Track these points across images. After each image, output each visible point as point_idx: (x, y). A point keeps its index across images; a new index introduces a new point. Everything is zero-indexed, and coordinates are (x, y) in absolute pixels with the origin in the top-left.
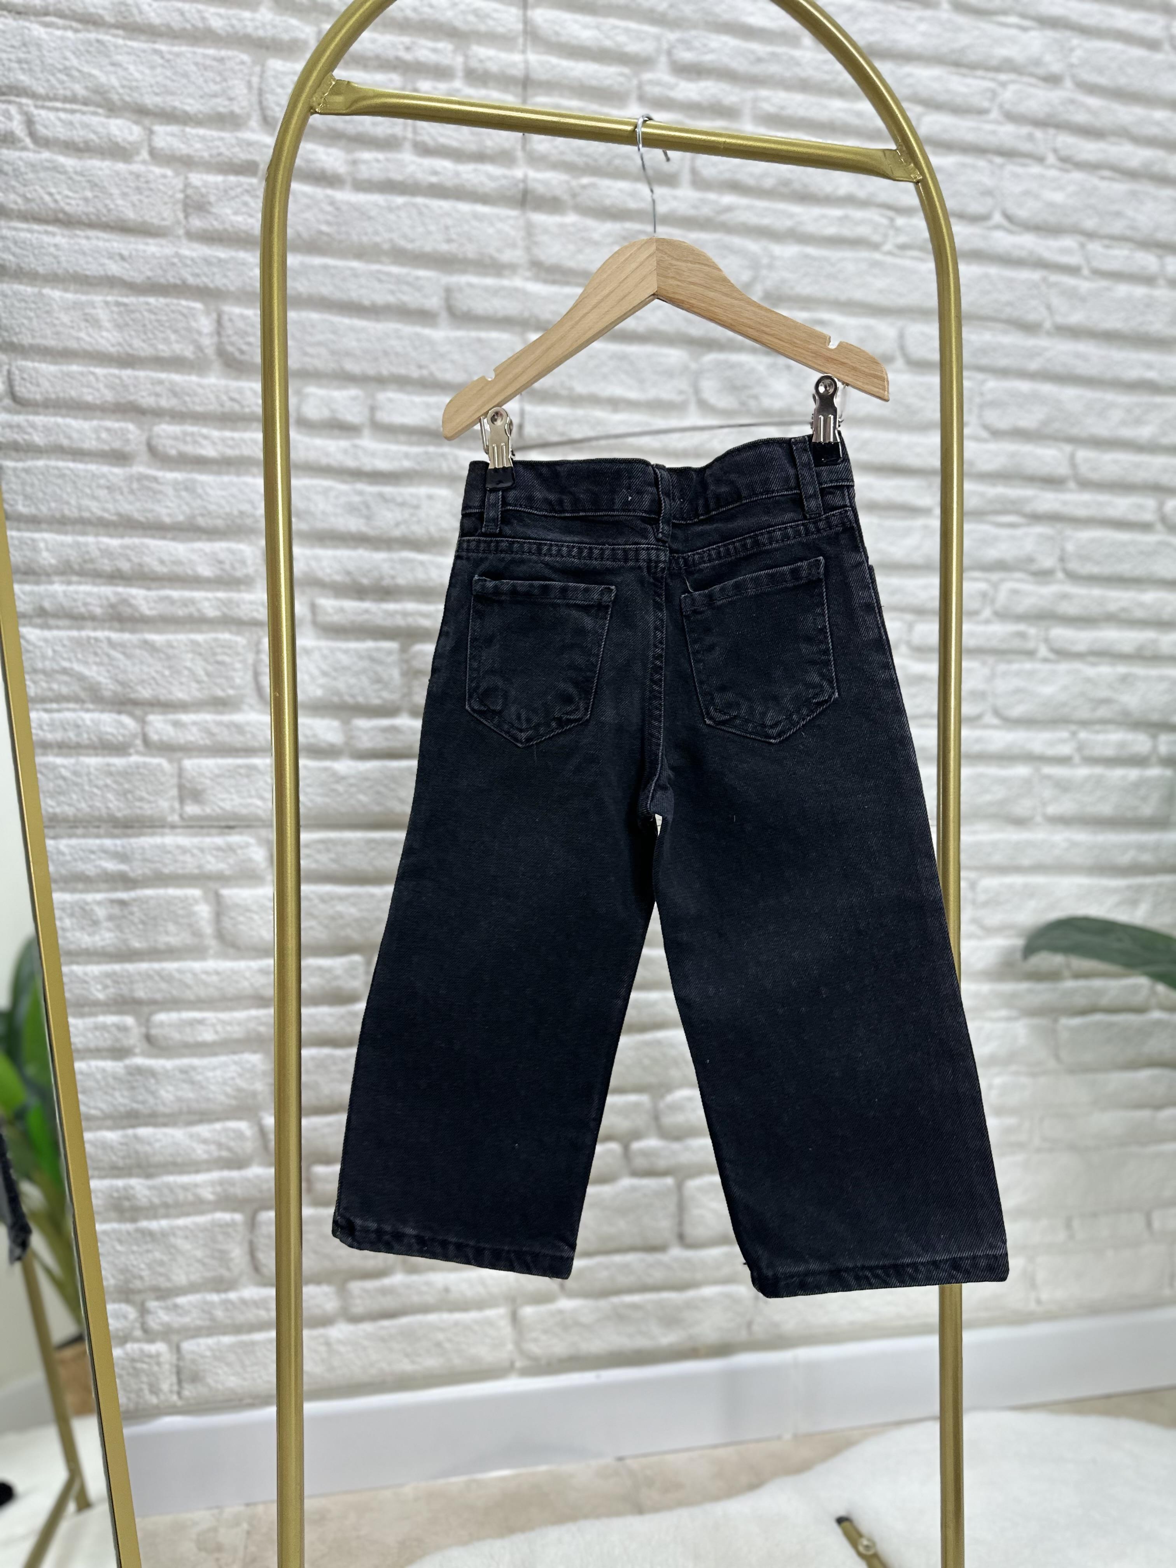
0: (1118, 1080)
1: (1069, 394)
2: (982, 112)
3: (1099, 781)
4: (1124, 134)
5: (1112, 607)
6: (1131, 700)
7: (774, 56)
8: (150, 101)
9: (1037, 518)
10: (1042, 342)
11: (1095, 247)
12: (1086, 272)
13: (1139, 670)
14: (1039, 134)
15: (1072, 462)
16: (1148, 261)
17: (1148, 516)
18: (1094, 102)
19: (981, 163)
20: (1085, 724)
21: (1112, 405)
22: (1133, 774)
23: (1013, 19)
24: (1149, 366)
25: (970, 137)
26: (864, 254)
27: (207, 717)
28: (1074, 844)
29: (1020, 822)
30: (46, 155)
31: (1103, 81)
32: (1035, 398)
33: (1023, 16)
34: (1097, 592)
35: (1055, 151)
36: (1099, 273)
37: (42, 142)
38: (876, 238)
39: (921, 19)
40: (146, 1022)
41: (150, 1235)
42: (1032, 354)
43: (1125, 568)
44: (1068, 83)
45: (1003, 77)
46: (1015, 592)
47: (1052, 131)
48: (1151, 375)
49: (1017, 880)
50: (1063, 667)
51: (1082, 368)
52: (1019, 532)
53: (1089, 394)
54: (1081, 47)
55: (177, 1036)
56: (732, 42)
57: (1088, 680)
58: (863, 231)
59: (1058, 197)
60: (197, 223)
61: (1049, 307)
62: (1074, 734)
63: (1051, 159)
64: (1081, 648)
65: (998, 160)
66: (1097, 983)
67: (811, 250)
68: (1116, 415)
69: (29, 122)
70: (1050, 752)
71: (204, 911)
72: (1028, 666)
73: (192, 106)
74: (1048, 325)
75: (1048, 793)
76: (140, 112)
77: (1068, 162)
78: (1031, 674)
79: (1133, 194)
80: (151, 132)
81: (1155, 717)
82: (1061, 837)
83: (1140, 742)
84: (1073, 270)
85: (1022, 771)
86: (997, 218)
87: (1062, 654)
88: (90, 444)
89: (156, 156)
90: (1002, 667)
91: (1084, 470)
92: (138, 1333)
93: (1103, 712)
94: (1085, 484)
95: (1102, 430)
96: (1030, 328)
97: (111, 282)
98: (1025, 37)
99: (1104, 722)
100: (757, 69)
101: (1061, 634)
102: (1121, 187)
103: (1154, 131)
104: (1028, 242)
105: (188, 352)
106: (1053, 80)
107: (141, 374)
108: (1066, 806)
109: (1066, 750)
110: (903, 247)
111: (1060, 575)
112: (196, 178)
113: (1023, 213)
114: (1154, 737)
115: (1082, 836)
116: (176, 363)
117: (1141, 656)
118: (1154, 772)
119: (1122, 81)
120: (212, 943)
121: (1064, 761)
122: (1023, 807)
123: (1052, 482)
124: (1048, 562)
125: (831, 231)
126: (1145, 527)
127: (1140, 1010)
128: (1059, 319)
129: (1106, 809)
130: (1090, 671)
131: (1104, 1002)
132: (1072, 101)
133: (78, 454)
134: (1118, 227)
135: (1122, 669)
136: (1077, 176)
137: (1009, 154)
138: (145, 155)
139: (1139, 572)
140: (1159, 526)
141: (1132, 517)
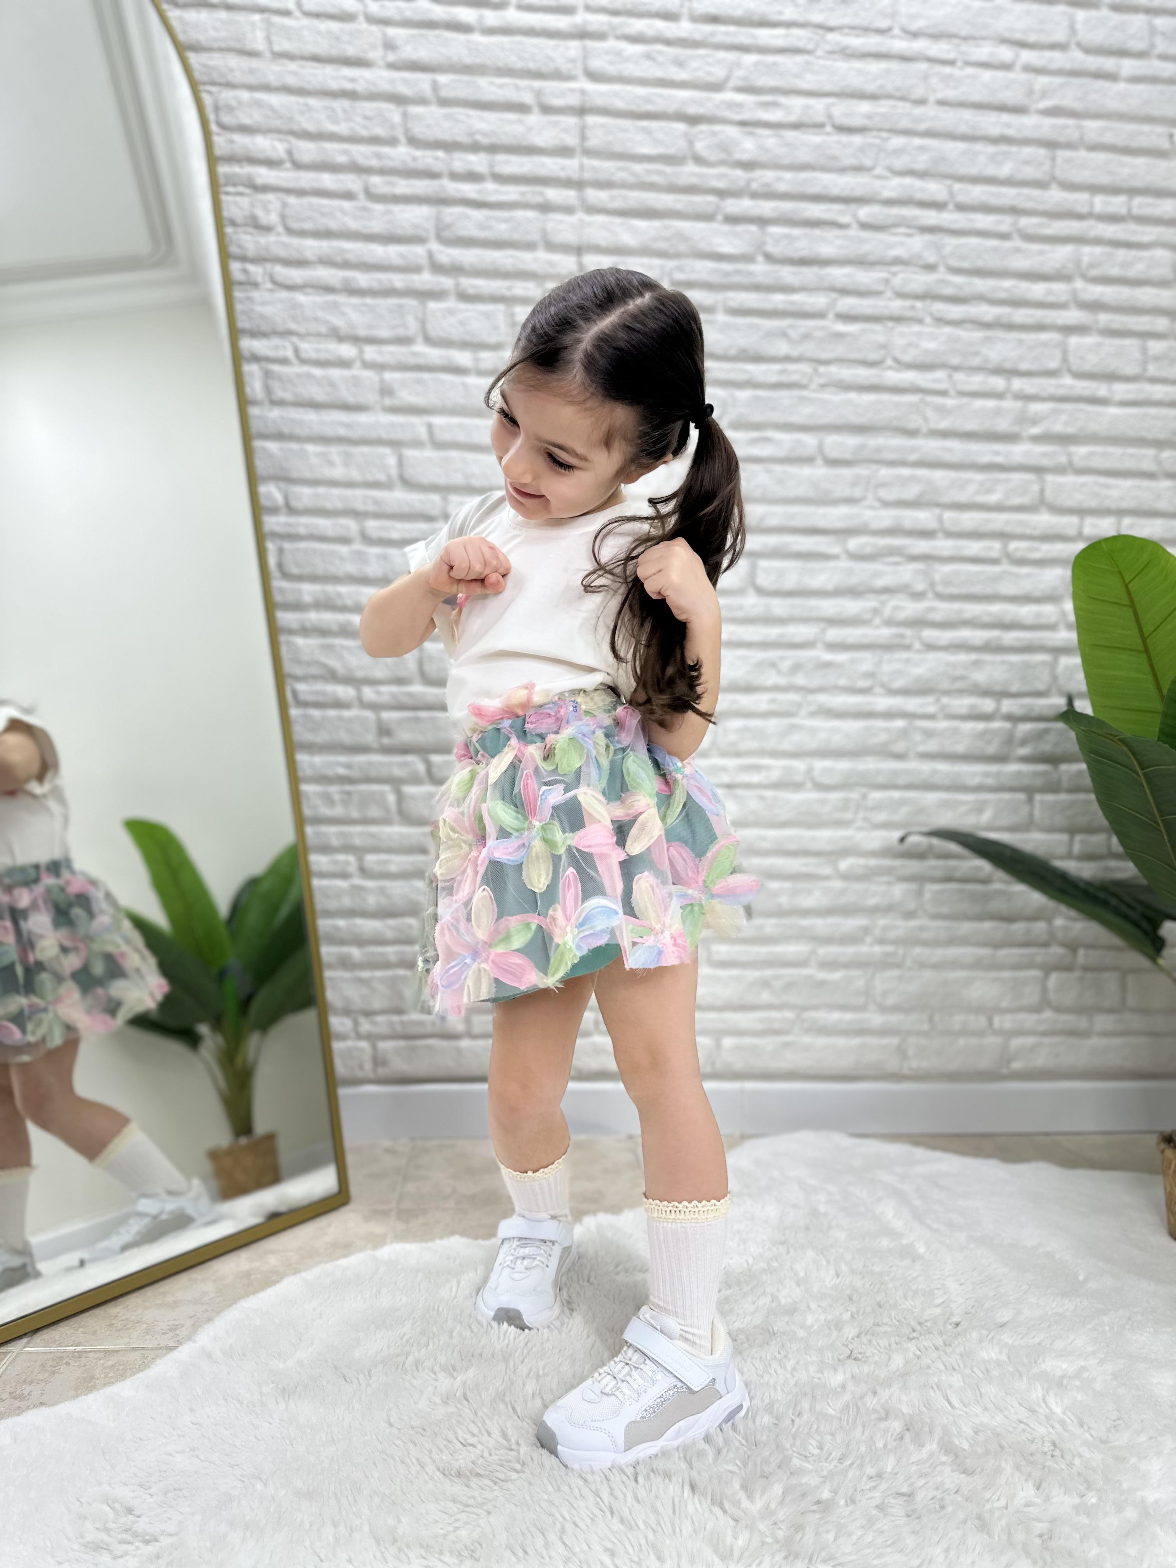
0: (966, 927)
1: (938, 475)
2: (877, 294)
3: (956, 731)
4: (982, 298)
5: (967, 615)
6: (980, 677)
7: (738, 272)
8: (362, 333)
9: (914, 558)
10: (919, 442)
11: (959, 376)
12: (952, 393)
13: (987, 657)
14: (919, 304)
15: (940, 520)
16: (998, 383)
17: (994, 554)
18: (959, 279)
19: (878, 327)
20: (947, 693)
21: (969, 481)
22: (981, 726)
23: (902, 230)
24: (997, 453)
25: (869, 311)
26: (796, 393)
27: (394, 689)
28: (935, 772)
29: (900, 757)
30: (305, 369)
31: (966, 265)
32: (914, 479)
33: (909, 226)
34: (956, 606)
35: (931, 315)
36: (962, 394)
37: (303, 361)
38: (804, 381)
39: (837, 237)
40: (360, 860)
41: (361, 981)
42: (914, 450)
43: (978, 589)
44: (942, 269)
45: (894, 269)
46: (896, 608)
47: (928, 302)
48: (999, 459)
49: (896, 794)
50: (932, 656)
51: (947, 457)
52: (901, 568)
53: (952, 474)
54: (951, 242)
55: (377, 868)
56: (710, 265)
57: (948, 664)
58: (795, 378)
59: (932, 345)
60: (388, 402)
61: (926, 419)
62: (938, 701)
63: (928, 320)
64: (943, 642)
65: (890, 324)
66: (953, 863)
67: (761, 393)
68: (972, 488)
69: (296, 351)
70: (919, 711)
71: (391, 798)
72: (904, 655)
73: (384, 333)
74: (924, 429)
75: (918, 737)
76: (356, 340)
77: (941, 321)
78: (907, 661)
79: (988, 339)
80: (361, 352)
81: (998, 688)
82: (926, 767)
83: (988, 705)
84: (943, 393)
85: (899, 723)
86: (889, 362)
87: (931, 647)
88: (330, 533)
89: (366, 365)
90: (887, 656)
91: (948, 525)
92: (352, 1035)
93: (959, 685)
94: (950, 534)
95: (961, 497)
96: (912, 433)
97: (340, 440)
98: (909, 241)
99: (961, 692)
100: (725, 280)
101: (929, 634)
102: (978, 334)
103: (1003, 295)
104: (910, 377)
105: (382, 477)
106: (930, 268)
107: (359, 493)
108: (932, 746)
109: (932, 709)
110: (823, 386)
111: (930, 595)
112: (389, 376)
113: (907, 358)
114: (998, 702)
115: (943, 767)
116: (376, 485)
117: (988, 648)
118: (996, 725)
119: (980, 263)
120: (395, 815)
121: (931, 717)
122: (899, 747)
123: (925, 534)
124: (920, 587)
125: (774, 379)
126: (994, 561)
127: (985, 881)
128: (933, 425)
129: (960, 748)
130: (951, 658)
131: (958, 874)
132: (943, 281)
133: (323, 539)
134: (976, 362)
135: (973, 657)
136: (947, 330)
137: (898, 319)
138: (358, 364)
139: (988, 590)
140: (1005, 561)
141: (983, 554)
